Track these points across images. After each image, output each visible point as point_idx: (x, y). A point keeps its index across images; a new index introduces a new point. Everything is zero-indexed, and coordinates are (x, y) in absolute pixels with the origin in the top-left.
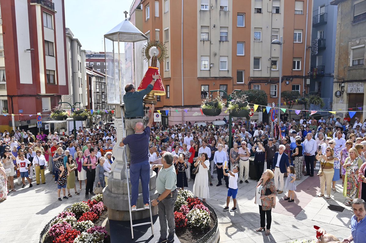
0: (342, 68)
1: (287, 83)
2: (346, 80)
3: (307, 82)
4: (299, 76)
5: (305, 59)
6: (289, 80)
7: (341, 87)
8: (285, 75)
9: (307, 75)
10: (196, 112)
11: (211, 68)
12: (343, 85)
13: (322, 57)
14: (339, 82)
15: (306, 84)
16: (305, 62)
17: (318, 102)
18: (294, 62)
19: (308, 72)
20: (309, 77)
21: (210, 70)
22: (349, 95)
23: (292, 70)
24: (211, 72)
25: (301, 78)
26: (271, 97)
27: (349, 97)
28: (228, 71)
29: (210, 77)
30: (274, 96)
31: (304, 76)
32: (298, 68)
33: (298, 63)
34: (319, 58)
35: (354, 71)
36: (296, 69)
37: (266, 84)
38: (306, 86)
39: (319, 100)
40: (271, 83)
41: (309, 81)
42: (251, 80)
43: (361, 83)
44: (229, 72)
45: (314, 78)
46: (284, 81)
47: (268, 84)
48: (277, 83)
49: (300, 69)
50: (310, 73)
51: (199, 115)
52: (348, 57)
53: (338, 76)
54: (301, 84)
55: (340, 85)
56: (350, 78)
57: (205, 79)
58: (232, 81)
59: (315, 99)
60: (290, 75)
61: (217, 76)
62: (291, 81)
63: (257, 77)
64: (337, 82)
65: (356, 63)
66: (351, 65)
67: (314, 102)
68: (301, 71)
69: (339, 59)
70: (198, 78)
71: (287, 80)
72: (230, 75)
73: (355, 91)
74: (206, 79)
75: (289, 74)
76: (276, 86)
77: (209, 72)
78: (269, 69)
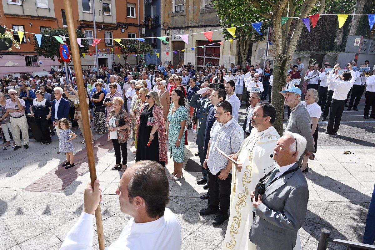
0: (167, 14)
1: (123, 30)
2: (170, 27)
3: (142, 31)
4: (134, 24)
5: (139, 6)
6: (124, 27)
7: (166, 34)
8: (119, 22)
9: (142, 24)
10: (10, 61)
11: (24, 2)
12: (168, 32)
13: (156, 6)
14: (165, 29)
15: (141, 34)
16: (139, 9)
17: (148, 50)
18: (128, 8)
19: (143, 21)
20: (144, 26)
21: (22, 6)
22: (174, 42)
23: (126, 16)
24: (24, 8)
25: (136, 26)
26: (106, 46)
27: (174, 45)
28: (49, 9)
29: (24, 16)
30: (110, 44)
31: (139, 24)
32: (133, 15)
33: (133, 9)
34: (153, 7)
35: (177, 17)
36: (131, 16)
37: (99, 31)
38: (142, 35)
39: (148, 48)
40: (105, 29)
41: (144, 31)
42: (81, 24)
43: (182, 30)
44: (51, 11)
45: (150, 28)
46: (119, 28)
47: (101, 30)
48: (111, 30)
49: (135, 17)
50: (144, 21)
51: (15, 65)
52: (171, 3)
53: (164, 23)
54: (136, 33)
55: (166, 32)
56: (173, 26)
57: (15, 17)
58: (56, 22)
59: (145, 46)
60: (125, 22)
61: (35, 14)
62: (127, 29)
63: (88, 21)
64: (164, 29)
65: (178, 9)
66: (174, 12)
67: (143, 49)
68: (136, 18)
69: (164, 4)
70: (5, 14)
71: (122, 27)
72: (52, 15)
73: (178, 38)
74: (17, 17)
75: (123, 21)
76: (111, 33)
77: (21, 8)
78: (101, 12)
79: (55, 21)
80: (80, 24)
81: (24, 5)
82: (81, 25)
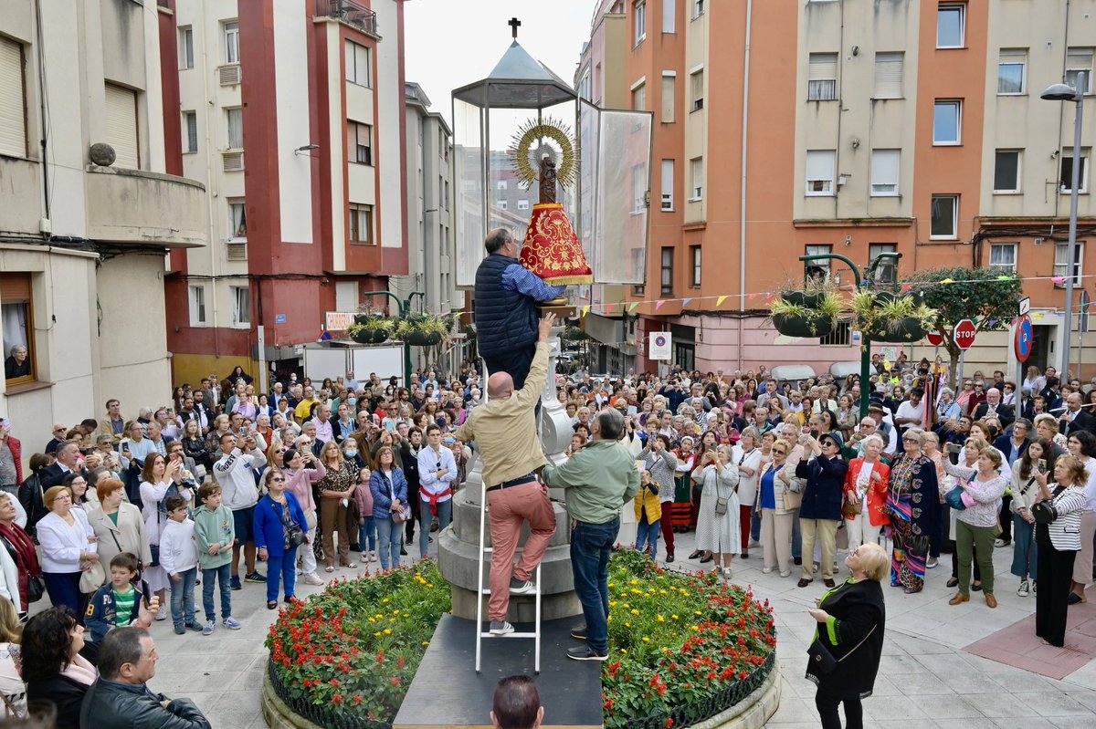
11: (841, 188)
21: (836, 197)
24: (839, 203)
26: (1056, 288)
28: (900, 197)
29: (838, 220)
37: (1038, 242)
40: (1059, 237)
42: (983, 227)
44: (903, 201)
47: (1045, 241)
48: (1081, 236)
51: (796, 341)
57: (817, 225)
58: (912, 230)
61: (862, 215)
63: (1007, 219)
70: (795, 222)
72: (907, 211)
74: (821, 225)
76: (1077, 248)
77: (832, 201)
78: (1052, 189)
79: (909, 227)
80: (980, 229)
81: (840, 195)
82: (982, 232)
